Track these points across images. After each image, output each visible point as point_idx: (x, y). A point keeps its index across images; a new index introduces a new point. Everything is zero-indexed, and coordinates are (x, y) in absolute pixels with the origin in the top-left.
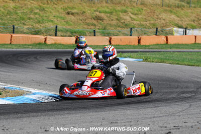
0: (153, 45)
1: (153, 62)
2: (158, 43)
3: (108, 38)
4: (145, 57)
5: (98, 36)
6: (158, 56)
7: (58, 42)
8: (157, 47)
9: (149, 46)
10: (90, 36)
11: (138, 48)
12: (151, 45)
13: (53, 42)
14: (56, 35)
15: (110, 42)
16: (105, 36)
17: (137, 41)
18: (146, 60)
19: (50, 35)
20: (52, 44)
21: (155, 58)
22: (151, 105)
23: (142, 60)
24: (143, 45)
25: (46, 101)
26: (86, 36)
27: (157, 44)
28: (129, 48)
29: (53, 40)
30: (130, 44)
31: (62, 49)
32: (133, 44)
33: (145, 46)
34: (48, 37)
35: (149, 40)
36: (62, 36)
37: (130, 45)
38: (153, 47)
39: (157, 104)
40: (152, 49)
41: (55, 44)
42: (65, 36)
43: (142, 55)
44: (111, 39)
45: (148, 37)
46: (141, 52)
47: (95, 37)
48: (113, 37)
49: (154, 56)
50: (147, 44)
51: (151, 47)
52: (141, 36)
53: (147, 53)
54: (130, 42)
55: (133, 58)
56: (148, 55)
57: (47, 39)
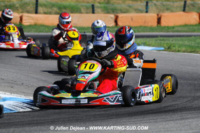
0: (180, 26)
1: (178, 51)
2: (187, 23)
3: (113, 16)
4: (167, 44)
5: (98, 13)
6: (186, 43)
7: (40, 22)
8: (186, 29)
9: (173, 27)
10: (87, 13)
11: (157, 31)
12: (177, 26)
13: (32, 22)
14: (36, 12)
15: (116, 21)
16: (108, 13)
17: (156, 20)
18: (169, 48)
19: (28, 12)
20: (30, 26)
21: (182, 45)
22: (176, 116)
23: (163, 49)
24: (165, 27)
25: (22, 110)
26: (81, 13)
27: (186, 25)
28: (144, 31)
29: (32, 18)
30: (146, 25)
31: (46, 32)
32: (150, 25)
33: (168, 28)
34: (25, 15)
35: (174, 19)
36: (45, 13)
37: (145, 27)
38: (180, 29)
39: (184, 114)
40: (177, 31)
41: (36, 25)
42: (50, 13)
43: (162, 42)
44: (117, 17)
45: (172, 14)
46: (161, 36)
47: (94, 15)
48: (120, 15)
49: (181, 43)
50: (171, 25)
51: (176, 29)
52: (161, 14)
53: (171, 39)
54: (145, 22)
55: (149, 45)
56: (171, 41)
57: (24, 18)
